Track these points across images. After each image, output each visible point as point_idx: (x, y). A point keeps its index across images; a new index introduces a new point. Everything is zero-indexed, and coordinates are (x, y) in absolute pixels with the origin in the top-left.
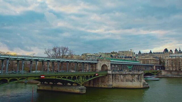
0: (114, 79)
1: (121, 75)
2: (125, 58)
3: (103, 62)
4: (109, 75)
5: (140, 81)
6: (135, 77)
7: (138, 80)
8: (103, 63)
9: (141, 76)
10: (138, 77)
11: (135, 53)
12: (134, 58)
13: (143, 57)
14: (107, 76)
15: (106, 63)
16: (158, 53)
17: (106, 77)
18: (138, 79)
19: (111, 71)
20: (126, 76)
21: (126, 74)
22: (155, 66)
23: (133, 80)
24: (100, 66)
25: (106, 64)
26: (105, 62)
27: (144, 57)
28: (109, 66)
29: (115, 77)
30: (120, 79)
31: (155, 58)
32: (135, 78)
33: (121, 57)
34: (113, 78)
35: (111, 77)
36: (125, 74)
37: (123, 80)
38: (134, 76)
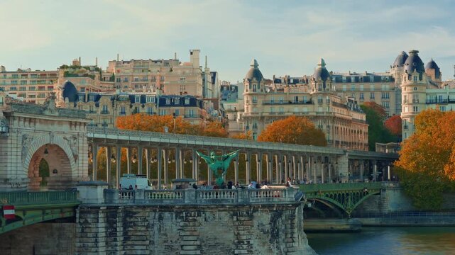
0: (120, 238)
1: (167, 214)
2: (162, 102)
3: (38, 126)
4: (90, 218)
5: (283, 247)
6: (256, 222)
7: (271, 241)
8: (39, 136)
9: (292, 217)
10: (273, 221)
11: (214, 74)
12: (216, 108)
13: (273, 103)
14: (72, 220)
15: (60, 135)
16: (357, 80)
17: (67, 225)
18: (274, 235)
19: (100, 190)
20: (201, 219)
21: (199, 209)
22: (344, 161)
23: (240, 242)
24: (24, 156)
25: (58, 140)
26: (55, 128)
27: (280, 103)
28: (76, 157)
29: (125, 226)
30: (156, 239)
31: (345, 107)
32: (255, 231)
33: (132, 99)
34: (111, 234)
35: (102, 227)
36: (195, 207)
37: (176, 246)
38: (251, 217)
